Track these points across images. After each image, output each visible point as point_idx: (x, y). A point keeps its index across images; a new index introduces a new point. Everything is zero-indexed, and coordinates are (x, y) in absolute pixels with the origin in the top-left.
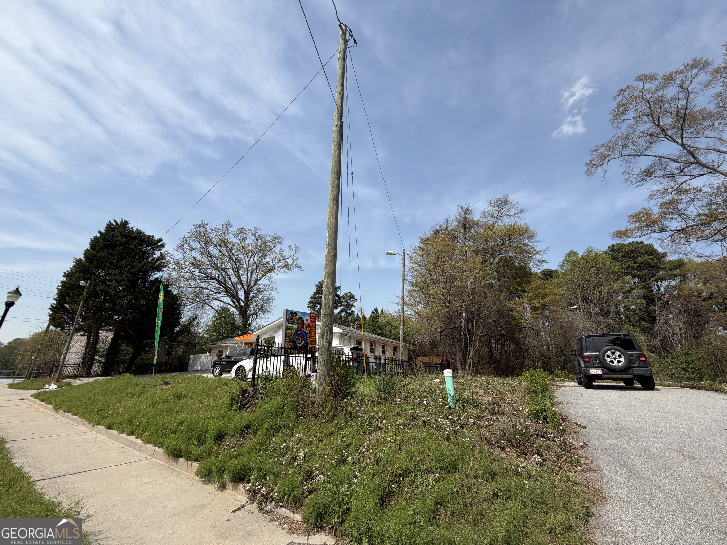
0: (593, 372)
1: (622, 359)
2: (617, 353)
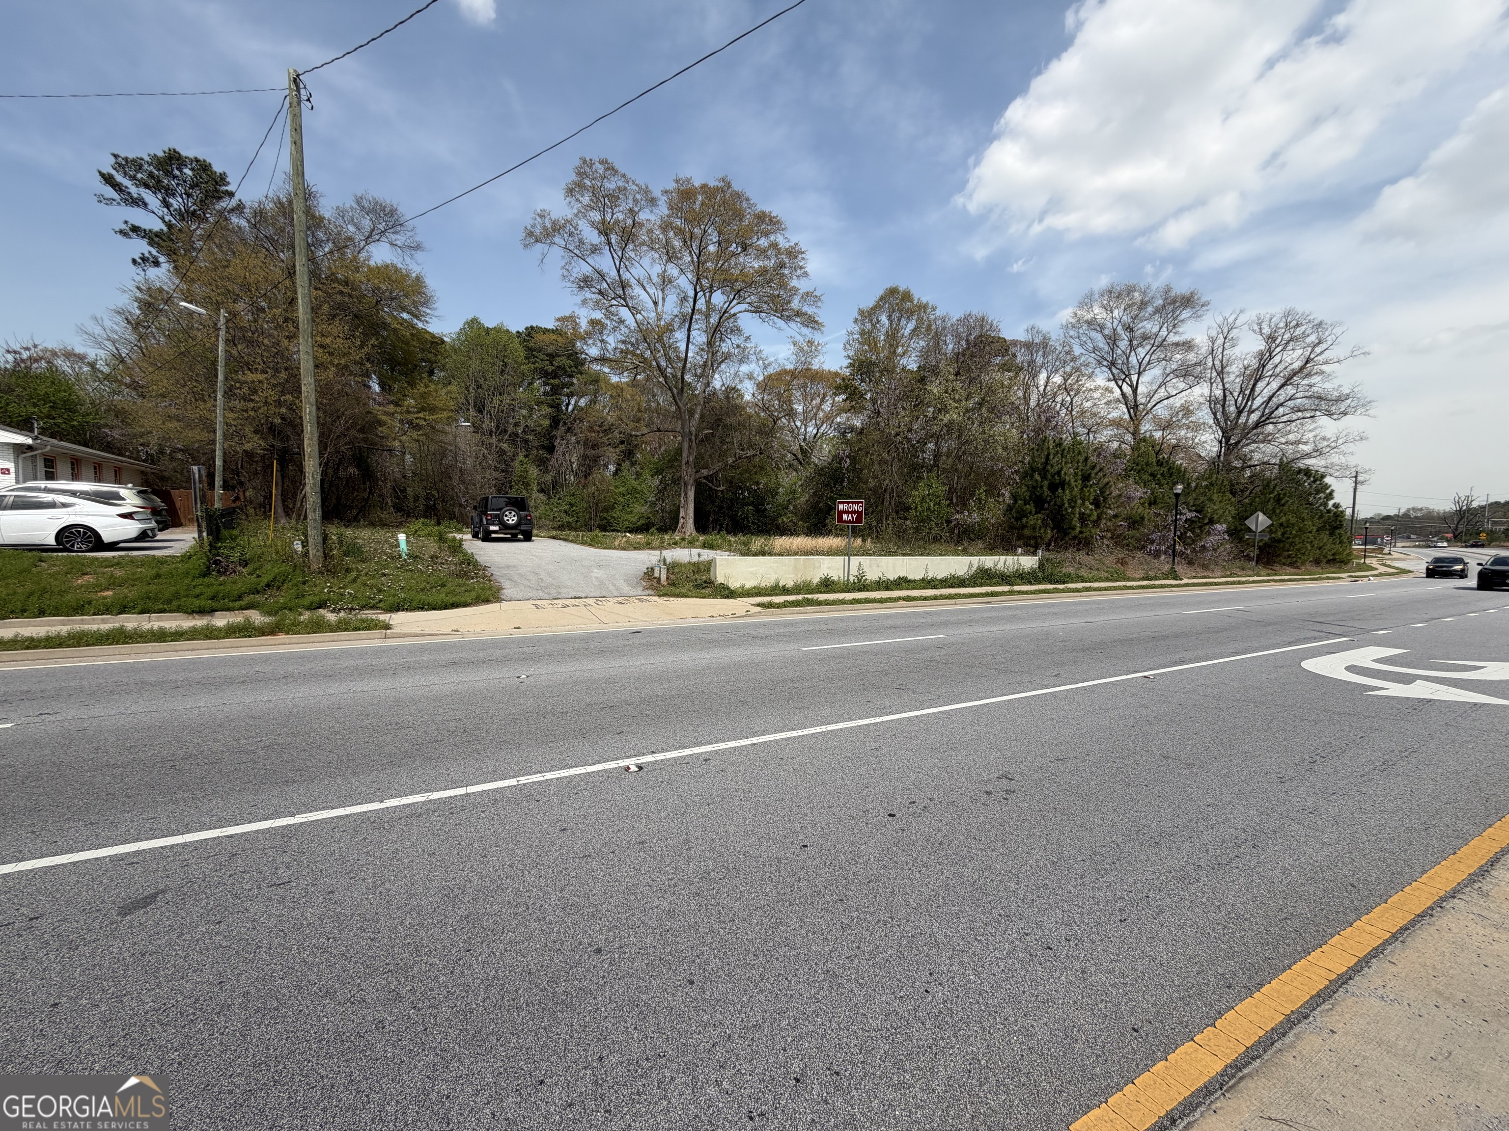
0: (492, 528)
1: (515, 518)
2: (513, 513)
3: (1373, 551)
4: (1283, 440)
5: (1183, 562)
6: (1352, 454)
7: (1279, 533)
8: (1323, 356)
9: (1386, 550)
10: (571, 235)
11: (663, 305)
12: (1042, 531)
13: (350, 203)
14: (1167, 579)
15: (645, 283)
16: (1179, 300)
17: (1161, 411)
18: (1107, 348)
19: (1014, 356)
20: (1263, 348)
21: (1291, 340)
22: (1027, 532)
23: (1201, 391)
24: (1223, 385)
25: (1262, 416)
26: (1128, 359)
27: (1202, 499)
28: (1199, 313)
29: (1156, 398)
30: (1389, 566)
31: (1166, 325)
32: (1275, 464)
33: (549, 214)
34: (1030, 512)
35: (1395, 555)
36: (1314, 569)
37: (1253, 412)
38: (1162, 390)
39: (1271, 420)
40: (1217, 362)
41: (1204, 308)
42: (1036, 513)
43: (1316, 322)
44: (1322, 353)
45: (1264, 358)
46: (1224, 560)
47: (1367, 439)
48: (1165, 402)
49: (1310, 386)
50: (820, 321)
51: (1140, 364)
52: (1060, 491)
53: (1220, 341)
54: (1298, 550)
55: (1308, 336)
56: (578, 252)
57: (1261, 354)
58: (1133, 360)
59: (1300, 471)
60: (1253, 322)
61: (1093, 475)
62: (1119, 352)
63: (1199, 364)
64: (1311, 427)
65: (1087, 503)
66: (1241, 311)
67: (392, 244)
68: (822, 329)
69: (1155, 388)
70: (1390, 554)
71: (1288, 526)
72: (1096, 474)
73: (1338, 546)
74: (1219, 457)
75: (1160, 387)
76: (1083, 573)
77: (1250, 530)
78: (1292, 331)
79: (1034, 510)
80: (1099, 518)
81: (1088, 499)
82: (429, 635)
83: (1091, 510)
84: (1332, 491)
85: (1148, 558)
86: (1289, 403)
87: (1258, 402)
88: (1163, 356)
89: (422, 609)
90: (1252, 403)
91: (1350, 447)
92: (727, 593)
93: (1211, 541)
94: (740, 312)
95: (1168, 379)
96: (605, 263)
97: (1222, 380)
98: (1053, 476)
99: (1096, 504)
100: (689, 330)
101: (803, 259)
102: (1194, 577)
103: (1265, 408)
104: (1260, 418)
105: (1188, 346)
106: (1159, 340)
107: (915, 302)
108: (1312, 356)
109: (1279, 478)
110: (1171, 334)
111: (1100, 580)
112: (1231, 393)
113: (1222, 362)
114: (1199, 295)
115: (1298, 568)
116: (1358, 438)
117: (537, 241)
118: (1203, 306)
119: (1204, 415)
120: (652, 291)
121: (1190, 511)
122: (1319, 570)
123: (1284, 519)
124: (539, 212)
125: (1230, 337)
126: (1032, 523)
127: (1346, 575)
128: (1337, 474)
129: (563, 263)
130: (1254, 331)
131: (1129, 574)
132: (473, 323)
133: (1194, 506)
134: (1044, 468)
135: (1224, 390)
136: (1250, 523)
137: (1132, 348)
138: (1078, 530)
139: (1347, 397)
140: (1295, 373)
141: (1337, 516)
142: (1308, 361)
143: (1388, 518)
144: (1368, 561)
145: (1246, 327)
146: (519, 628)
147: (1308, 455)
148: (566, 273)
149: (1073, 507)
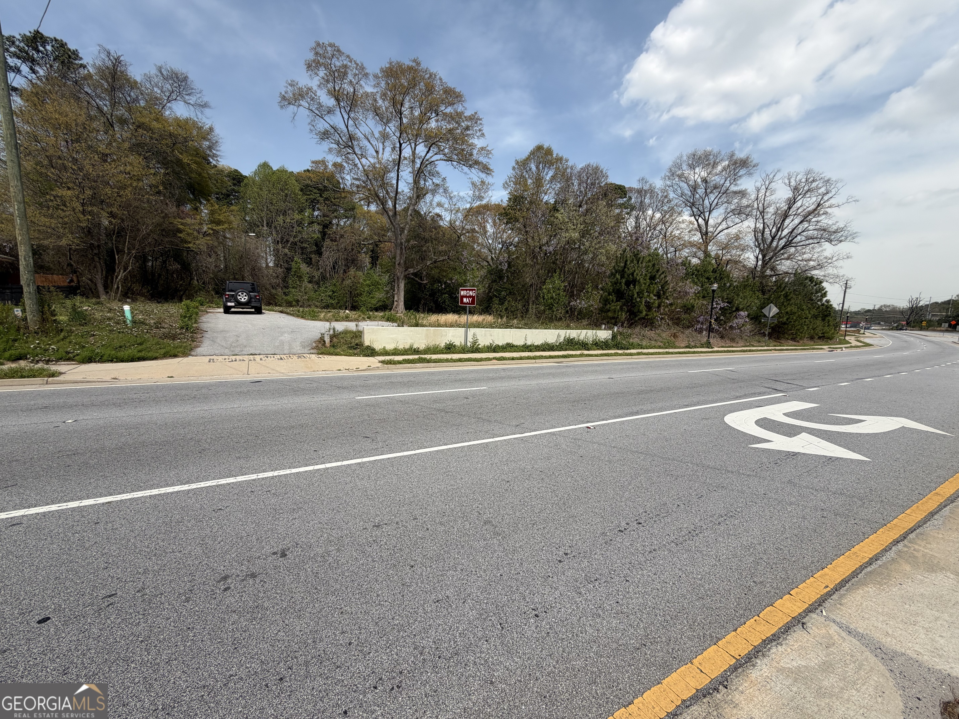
0: (231, 304)
1: (246, 298)
2: (245, 294)
3: (854, 331)
4: (800, 258)
5: (717, 336)
6: (841, 267)
7: (785, 319)
8: (829, 202)
9: (862, 331)
10: (312, 99)
11: (383, 154)
12: (620, 314)
13: (154, 71)
14: (703, 347)
15: (369, 137)
16: (738, 162)
17: (722, 237)
18: (689, 193)
19: (630, 198)
20: (791, 196)
21: (809, 190)
22: (610, 314)
23: (749, 224)
24: (763, 220)
25: (788, 241)
26: (703, 201)
27: (732, 294)
28: (752, 171)
29: (720, 228)
30: (860, 342)
31: (729, 179)
32: (792, 274)
33: (297, 84)
34: (612, 301)
35: (867, 334)
36: (810, 342)
37: (782, 239)
38: (724, 223)
39: (793, 245)
40: (761, 205)
41: (755, 168)
42: (617, 301)
43: (826, 179)
44: (828, 200)
45: (791, 203)
46: (747, 336)
47: (851, 257)
48: (726, 231)
49: (818, 222)
50: (491, 168)
51: (711, 205)
52: (632, 286)
53: (763, 191)
54: (798, 330)
55: (820, 188)
56: (317, 112)
57: (789, 200)
58: (706, 202)
59: (807, 278)
60: (785, 177)
61: (657, 276)
62: (697, 196)
63: (748, 206)
64: (819, 250)
65: (652, 295)
66: (779, 171)
67: (185, 102)
68: (493, 174)
69: (719, 221)
70: (864, 334)
71: (791, 314)
72: (660, 275)
73: (826, 328)
74: (755, 268)
75: (723, 221)
76: (644, 343)
77: (765, 316)
78: (810, 184)
79: (615, 299)
80: (659, 306)
81: (653, 292)
82: (88, 382)
83: (655, 299)
84: (826, 292)
85: (694, 334)
86: (805, 233)
87: (786, 232)
88: (725, 200)
89: (112, 361)
90: (782, 233)
91: (840, 263)
92: (371, 352)
93: (735, 322)
94: (437, 160)
95: (729, 215)
96: (337, 120)
97: (763, 217)
98: (628, 276)
99: (659, 296)
100: (398, 171)
101: (481, 124)
102: (723, 347)
103: (789, 236)
104: (786, 243)
105: (743, 194)
106: (724, 189)
107: (554, 156)
108: (822, 202)
109: (794, 283)
110: (732, 185)
111: (655, 347)
112: (768, 226)
113: (763, 204)
114: (752, 159)
115: (798, 342)
116: (845, 257)
117: (289, 104)
118: (754, 166)
119: (749, 240)
120: (374, 143)
121: (723, 302)
122: (812, 343)
123: (789, 309)
124: (290, 82)
125: (769, 187)
126: (613, 308)
127: (827, 347)
128: (831, 280)
129: (310, 121)
130: (785, 184)
131: (677, 344)
132: (265, 166)
133: (727, 299)
134: (623, 271)
135: (764, 223)
136: (765, 311)
137: (706, 194)
138: (644, 313)
139: (842, 230)
140: (810, 213)
141: (828, 308)
142: (819, 205)
143: (869, 311)
144: (847, 338)
145: (781, 181)
146: (172, 377)
147: (814, 268)
148: (312, 128)
149: (641, 298)
